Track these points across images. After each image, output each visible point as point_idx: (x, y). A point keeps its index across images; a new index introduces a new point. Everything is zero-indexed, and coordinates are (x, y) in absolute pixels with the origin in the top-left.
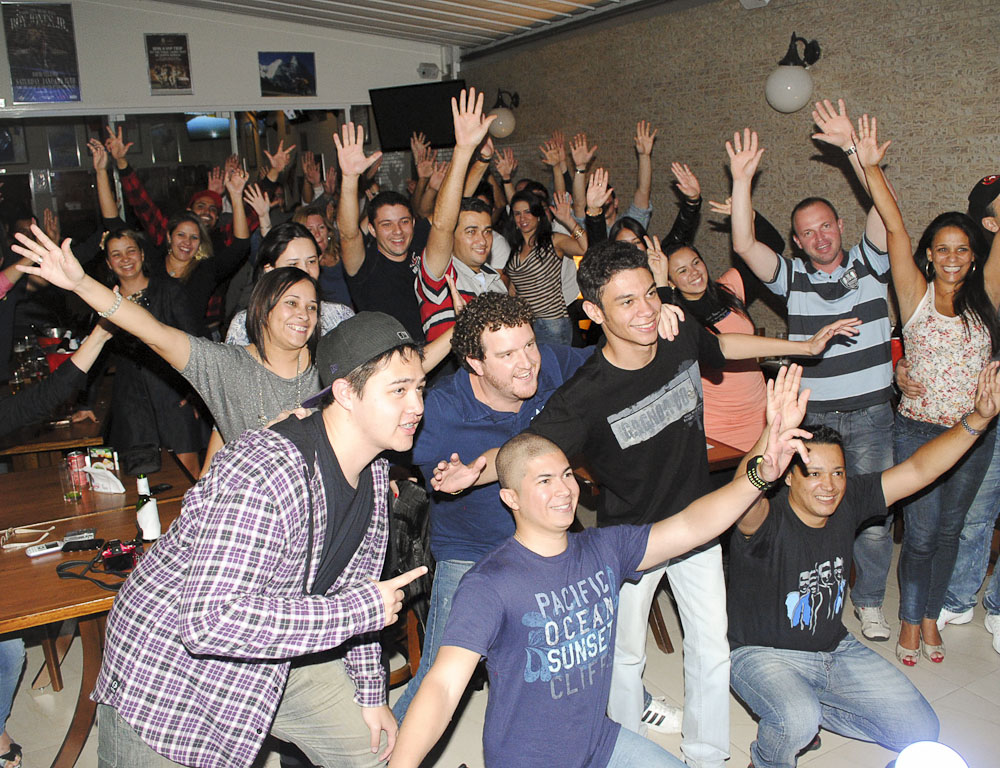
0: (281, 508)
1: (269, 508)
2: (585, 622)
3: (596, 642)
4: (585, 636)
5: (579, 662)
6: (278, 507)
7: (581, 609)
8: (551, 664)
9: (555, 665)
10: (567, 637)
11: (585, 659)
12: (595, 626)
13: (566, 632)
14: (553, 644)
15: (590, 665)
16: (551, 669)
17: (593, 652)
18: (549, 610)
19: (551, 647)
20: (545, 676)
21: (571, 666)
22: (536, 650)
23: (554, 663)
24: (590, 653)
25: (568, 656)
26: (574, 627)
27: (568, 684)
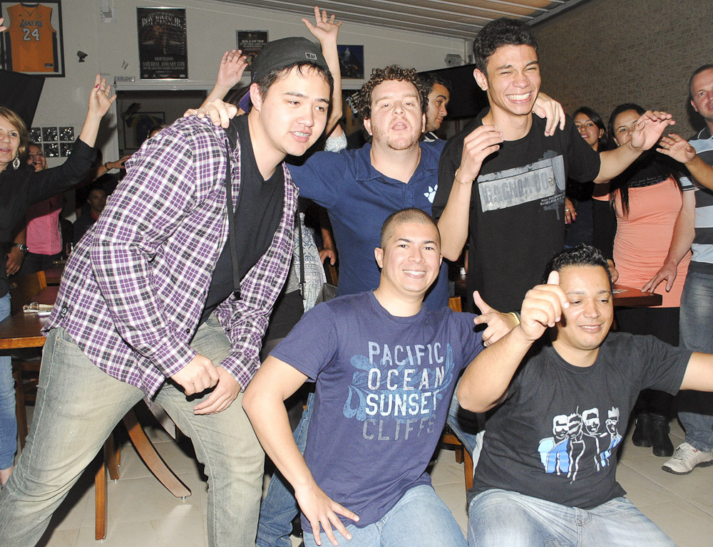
0: (198, 158)
1: (188, 154)
2: (409, 379)
3: (419, 402)
4: (409, 393)
5: (396, 414)
6: (195, 156)
7: (412, 367)
8: (368, 406)
9: (372, 409)
10: (389, 386)
11: (404, 414)
12: (420, 388)
13: (389, 382)
14: (374, 388)
15: (408, 422)
16: (367, 410)
17: (414, 410)
18: (377, 358)
19: (371, 392)
20: (361, 416)
21: (387, 414)
22: (357, 390)
23: (371, 406)
24: (410, 410)
25: (386, 404)
26: (397, 381)
27: (381, 430)
